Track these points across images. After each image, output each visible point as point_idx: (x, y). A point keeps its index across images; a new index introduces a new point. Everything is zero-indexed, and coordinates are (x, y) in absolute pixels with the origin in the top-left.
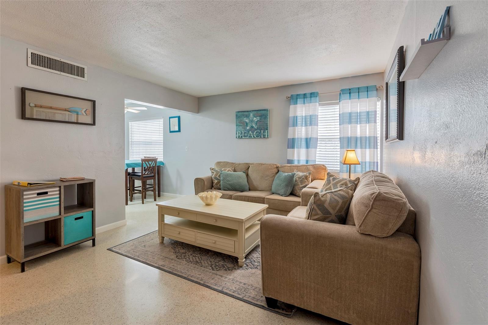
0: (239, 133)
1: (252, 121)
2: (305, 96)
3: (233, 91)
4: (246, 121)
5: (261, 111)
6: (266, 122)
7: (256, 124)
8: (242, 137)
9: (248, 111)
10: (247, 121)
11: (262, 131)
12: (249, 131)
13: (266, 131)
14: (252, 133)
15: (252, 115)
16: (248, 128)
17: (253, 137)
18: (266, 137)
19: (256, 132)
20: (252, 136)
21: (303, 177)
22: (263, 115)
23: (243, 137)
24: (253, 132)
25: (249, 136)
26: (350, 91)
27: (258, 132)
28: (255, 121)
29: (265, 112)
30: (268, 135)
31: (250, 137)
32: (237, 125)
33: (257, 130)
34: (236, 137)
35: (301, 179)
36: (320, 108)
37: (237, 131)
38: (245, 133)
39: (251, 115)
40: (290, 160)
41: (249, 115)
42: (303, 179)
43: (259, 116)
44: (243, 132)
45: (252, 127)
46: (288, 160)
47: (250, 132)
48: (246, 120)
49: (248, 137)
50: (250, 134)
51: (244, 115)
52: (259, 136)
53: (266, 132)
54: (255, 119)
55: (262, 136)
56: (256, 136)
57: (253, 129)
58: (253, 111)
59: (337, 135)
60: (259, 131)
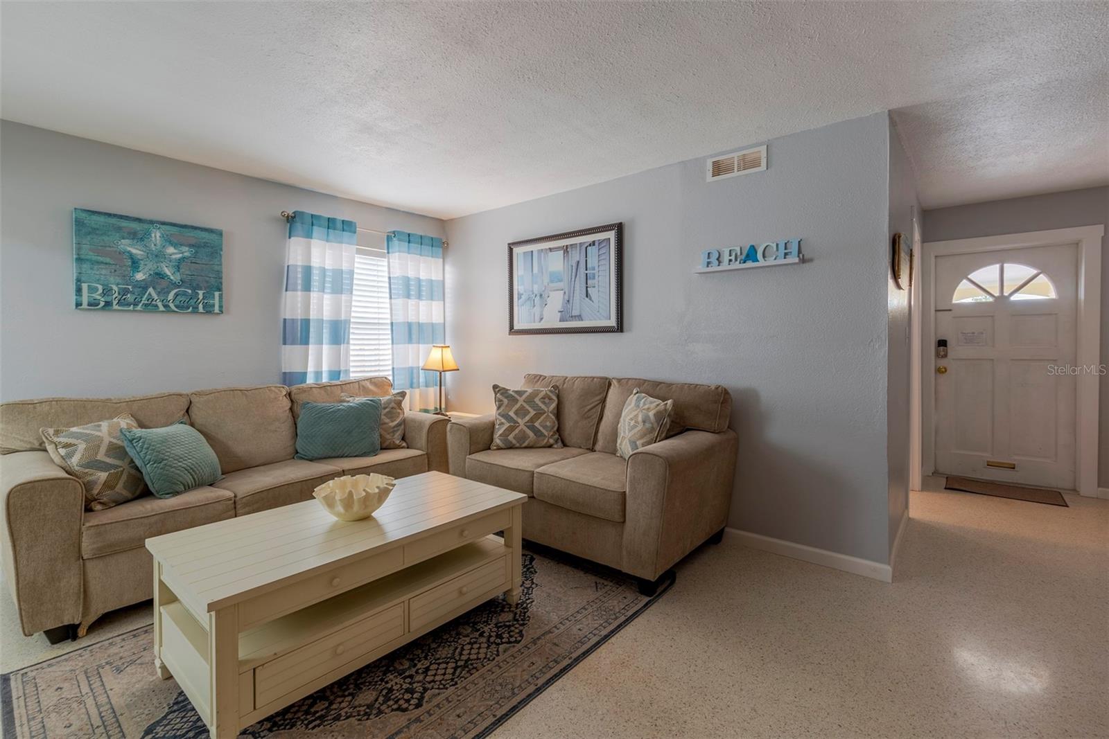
0: (92, 290)
1: (159, 256)
2: (331, 223)
3: (29, 120)
4: (129, 252)
5: (199, 232)
6: (216, 268)
7: (178, 268)
8: (108, 304)
9: (139, 220)
10: (134, 251)
11: (201, 293)
12: (145, 289)
13: (217, 294)
14: (159, 293)
15: (158, 235)
16: (140, 276)
17: (162, 308)
18: (217, 309)
19: (177, 295)
20: (160, 304)
21: (391, 406)
22: (205, 245)
23: (116, 307)
24: (163, 292)
25: (146, 305)
26: (409, 238)
27: (185, 294)
28: (174, 257)
29: (214, 237)
30: (221, 307)
31: (150, 307)
32: (79, 260)
33: (179, 287)
34: (78, 305)
35: (387, 410)
36: (358, 259)
37: (79, 280)
38: (124, 292)
39: (156, 235)
40: (290, 373)
41: (147, 234)
42: (392, 408)
43: (191, 246)
44: (115, 288)
45: (160, 275)
46: (285, 373)
47: (151, 290)
48: (129, 249)
49: (139, 308)
50: (150, 298)
51: (119, 229)
52: (186, 306)
53: (214, 298)
54: (171, 250)
55: (201, 306)
56: (177, 307)
57: (164, 283)
58: (163, 223)
59: (386, 317)
60: (190, 291)
